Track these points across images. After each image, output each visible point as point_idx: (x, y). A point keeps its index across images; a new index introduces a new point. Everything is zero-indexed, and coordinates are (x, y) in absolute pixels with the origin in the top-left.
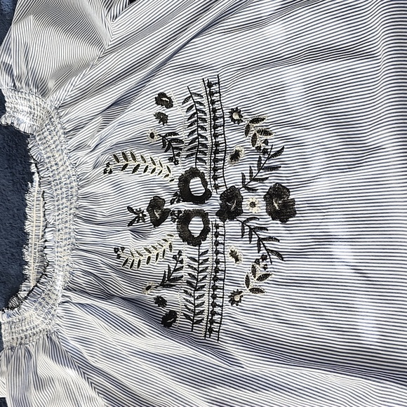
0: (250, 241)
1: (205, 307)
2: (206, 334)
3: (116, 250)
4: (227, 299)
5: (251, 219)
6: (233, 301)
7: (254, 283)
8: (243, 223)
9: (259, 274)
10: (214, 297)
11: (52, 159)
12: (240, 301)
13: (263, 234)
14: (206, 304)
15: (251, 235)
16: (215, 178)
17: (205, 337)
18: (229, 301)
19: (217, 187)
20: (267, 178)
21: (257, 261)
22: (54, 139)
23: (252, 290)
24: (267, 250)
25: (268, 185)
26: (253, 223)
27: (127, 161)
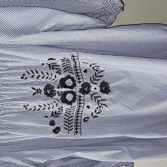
0: (95, 102)
1: (73, 124)
2: (75, 134)
5: (95, 94)
6: (85, 121)
8: (92, 95)
9: (97, 112)
10: (77, 120)
12: (88, 120)
13: (99, 99)
15: (95, 99)
16: (79, 79)
17: (75, 135)
18: (83, 121)
19: (80, 82)
20: (100, 79)
21: (97, 108)
23: (93, 117)
24: (101, 104)
25: (100, 81)
26: (96, 95)
27: (34, 74)
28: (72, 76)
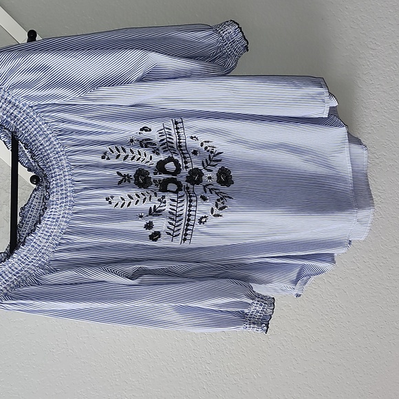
1: (182, 227)
2: (181, 242)
3: (107, 199)
4: (197, 221)
5: (209, 185)
6: (200, 222)
7: (216, 211)
8: (205, 186)
9: (219, 206)
10: (189, 220)
11: (37, 141)
12: (206, 221)
14: (183, 225)
16: (186, 163)
19: (186, 167)
20: (216, 165)
21: (218, 200)
22: (35, 127)
23: (214, 216)
25: (218, 168)
26: (210, 187)
27: (120, 152)
28: (175, 158)
